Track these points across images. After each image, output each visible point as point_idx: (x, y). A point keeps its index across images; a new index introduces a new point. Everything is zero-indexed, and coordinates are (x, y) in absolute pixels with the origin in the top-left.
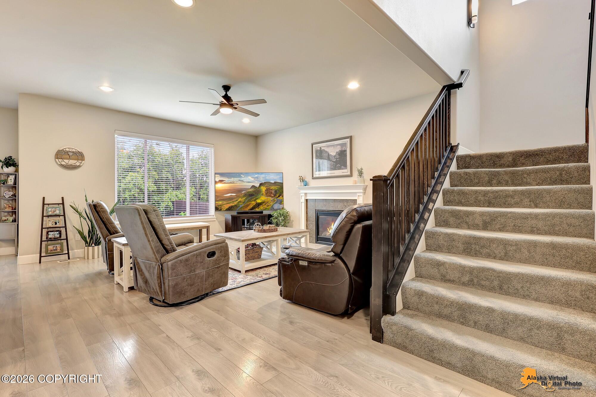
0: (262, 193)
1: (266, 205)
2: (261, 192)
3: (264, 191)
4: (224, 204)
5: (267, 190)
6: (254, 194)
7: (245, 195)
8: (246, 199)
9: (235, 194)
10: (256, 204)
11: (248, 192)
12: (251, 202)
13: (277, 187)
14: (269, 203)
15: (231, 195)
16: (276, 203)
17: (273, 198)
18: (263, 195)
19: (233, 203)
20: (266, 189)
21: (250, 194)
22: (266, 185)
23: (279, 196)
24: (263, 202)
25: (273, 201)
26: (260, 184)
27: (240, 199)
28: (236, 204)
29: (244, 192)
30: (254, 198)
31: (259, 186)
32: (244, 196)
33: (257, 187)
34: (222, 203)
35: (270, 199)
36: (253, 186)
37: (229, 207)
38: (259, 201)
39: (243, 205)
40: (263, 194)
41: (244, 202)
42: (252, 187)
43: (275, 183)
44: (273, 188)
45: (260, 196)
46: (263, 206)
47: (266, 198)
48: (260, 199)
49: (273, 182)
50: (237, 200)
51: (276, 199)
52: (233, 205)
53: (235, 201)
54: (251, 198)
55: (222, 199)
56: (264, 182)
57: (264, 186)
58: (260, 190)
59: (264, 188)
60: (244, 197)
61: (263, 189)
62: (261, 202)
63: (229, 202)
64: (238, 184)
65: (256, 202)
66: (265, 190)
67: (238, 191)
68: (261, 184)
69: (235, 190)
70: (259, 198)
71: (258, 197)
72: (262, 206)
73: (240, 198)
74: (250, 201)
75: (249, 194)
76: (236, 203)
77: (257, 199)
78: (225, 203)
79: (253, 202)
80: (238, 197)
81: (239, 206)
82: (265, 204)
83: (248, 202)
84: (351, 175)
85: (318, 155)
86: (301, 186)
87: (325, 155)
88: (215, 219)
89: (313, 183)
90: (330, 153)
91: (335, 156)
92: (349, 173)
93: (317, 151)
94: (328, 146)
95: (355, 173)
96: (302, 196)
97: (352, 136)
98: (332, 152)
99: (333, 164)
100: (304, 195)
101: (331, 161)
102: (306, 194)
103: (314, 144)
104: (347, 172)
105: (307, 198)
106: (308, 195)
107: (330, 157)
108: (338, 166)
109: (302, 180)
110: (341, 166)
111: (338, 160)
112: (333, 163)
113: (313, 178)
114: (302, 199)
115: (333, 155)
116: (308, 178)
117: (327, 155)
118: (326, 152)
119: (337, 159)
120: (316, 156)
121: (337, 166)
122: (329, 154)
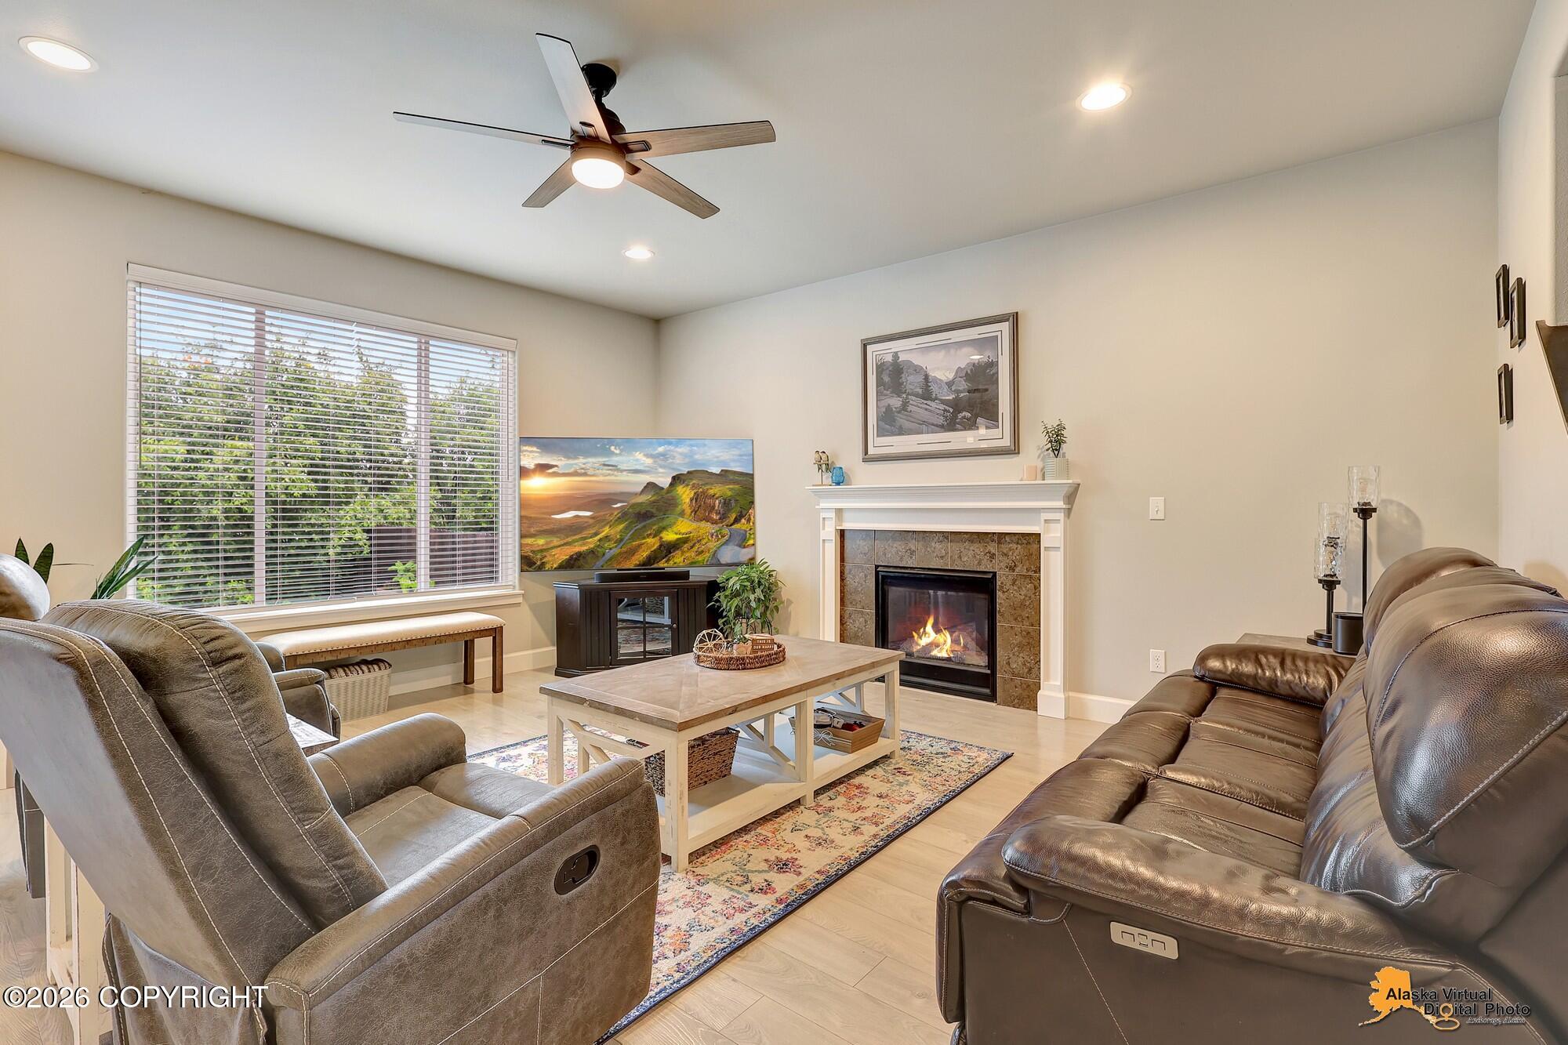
0: (679, 509)
1: (695, 549)
2: (675, 505)
3: (688, 500)
4: (552, 548)
5: (696, 498)
6: (654, 511)
7: (624, 515)
8: (626, 528)
9: (588, 514)
10: (661, 546)
11: (633, 506)
12: (644, 538)
13: (731, 487)
14: (703, 542)
15: (577, 516)
16: (726, 543)
17: (716, 527)
18: (682, 514)
19: (584, 544)
20: (692, 495)
21: (639, 513)
22: (694, 482)
23: (737, 521)
24: (685, 541)
25: (717, 536)
26: (674, 478)
27: (606, 531)
28: (592, 546)
29: (619, 505)
30: (654, 528)
31: (671, 484)
32: (619, 520)
33: (663, 488)
34: (547, 543)
35: (707, 528)
36: (651, 486)
37: (571, 557)
38: (670, 536)
39: (616, 551)
40: (684, 510)
41: (621, 540)
42: (645, 487)
43: (724, 473)
44: (716, 490)
45: (673, 521)
46: (683, 552)
47: (694, 525)
48: (675, 529)
49: (718, 473)
50: (596, 534)
51: (726, 531)
52: (584, 548)
53: (591, 537)
54: (644, 526)
55: (545, 527)
56: (688, 472)
57: (687, 485)
58: (674, 499)
59: (688, 492)
60: (620, 523)
61: (685, 494)
62: (678, 539)
63: (570, 539)
64: (601, 478)
65: (661, 538)
66: (691, 500)
67: (601, 502)
68: (677, 479)
69: (589, 496)
70: (670, 526)
71: (665, 523)
72: (679, 552)
73: (605, 525)
74: (638, 535)
75: (637, 510)
76: (592, 543)
77: (664, 528)
78: (556, 541)
79: (650, 540)
80: (598, 521)
81: (604, 554)
82: (692, 547)
83: (632, 538)
84: (1014, 450)
85: (886, 379)
86: (822, 485)
87: (911, 378)
88: (520, 600)
89: (865, 476)
90: (932, 374)
91: (950, 384)
92: (1006, 442)
93: (881, 368)
94: (926, 350)
95: (1034, 442)
96: (824, 519)
97: (1017, 313)
98: (938, 369)
99: (945, 410)
100: (833, 515)
101: (936, 399)
102: (839, 512)
103: (870, 344)
104: (1000, 436)
105: (846, 526)
106: (846, 515)
107: (934, 388)
108: (964, 417)
109: (825, 464)
110: (976, 416)
111: (962, 395)
112: (942, 407)
113: (867, 458)
114: (824, 529)
115: (944, 378)
116: (849, 458)
117: (921, 378)
118: (917, 369)
119: (958, 392)
120: (880, 382)
121: (960, 416)
122: (926, 377)
